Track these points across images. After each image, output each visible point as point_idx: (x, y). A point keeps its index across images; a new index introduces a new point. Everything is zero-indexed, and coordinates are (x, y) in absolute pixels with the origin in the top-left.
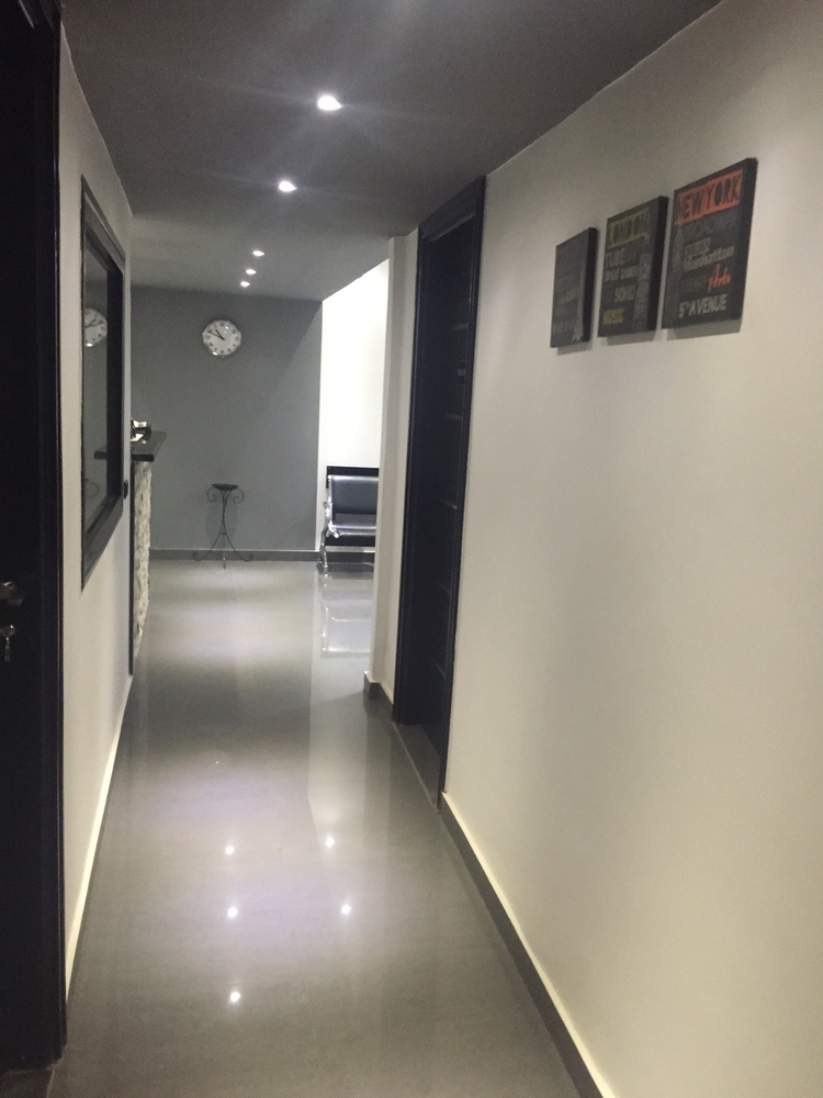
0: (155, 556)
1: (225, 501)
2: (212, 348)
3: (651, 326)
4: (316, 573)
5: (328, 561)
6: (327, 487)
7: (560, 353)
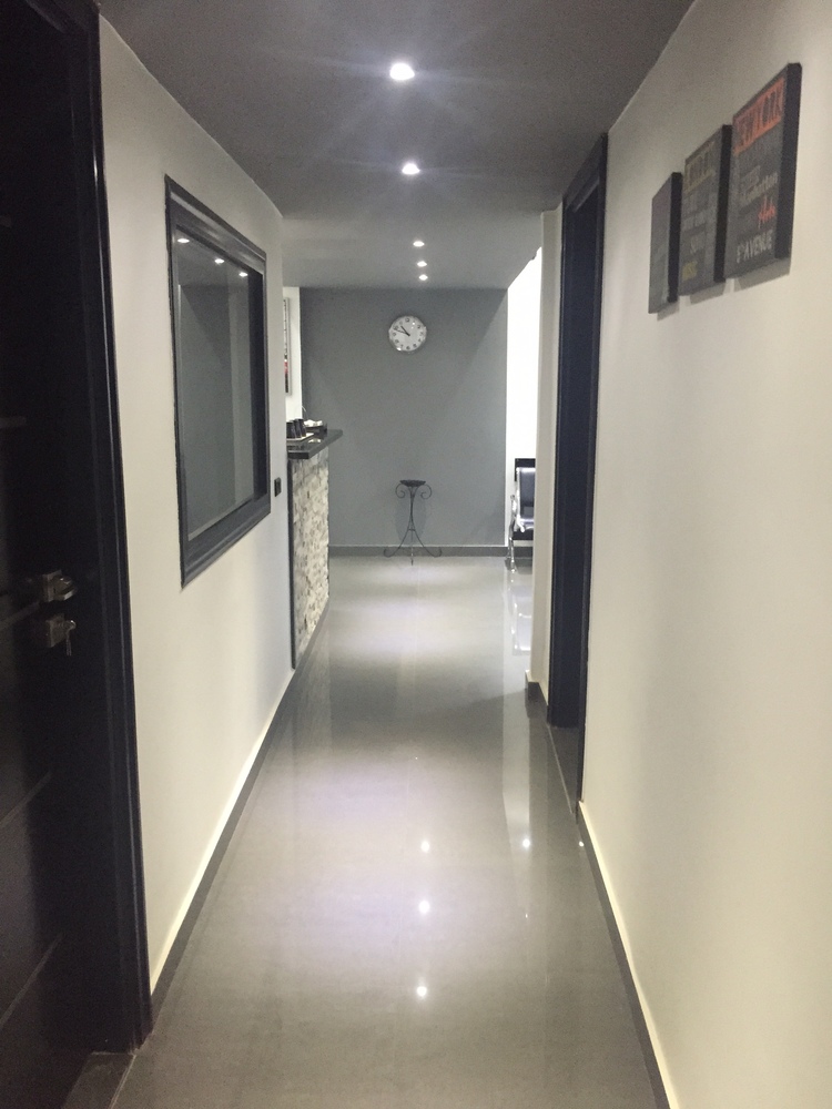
0: (334, 552)
1: (413, 496)
2: (398, 345)
3: (720, 277)
4: (505, 568)
5: (516, 556)
6: (516, 480)
7: (660, 318)
